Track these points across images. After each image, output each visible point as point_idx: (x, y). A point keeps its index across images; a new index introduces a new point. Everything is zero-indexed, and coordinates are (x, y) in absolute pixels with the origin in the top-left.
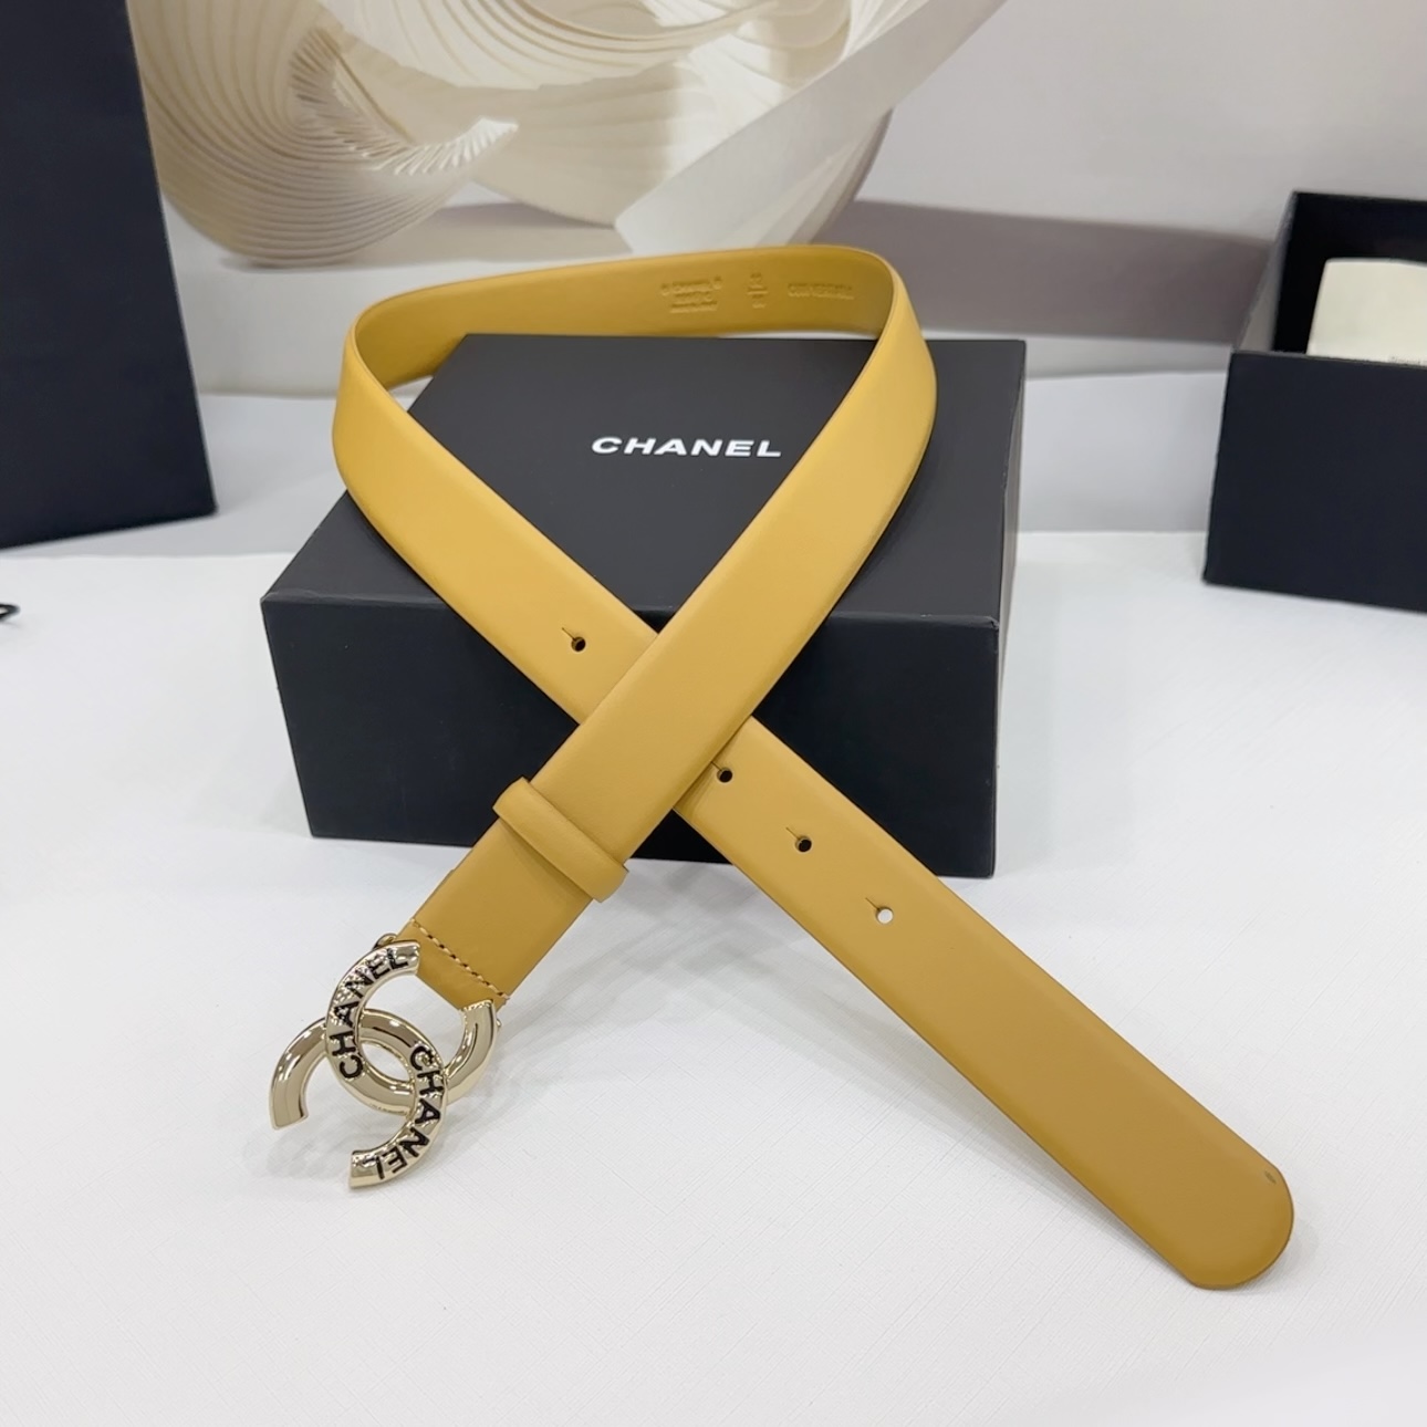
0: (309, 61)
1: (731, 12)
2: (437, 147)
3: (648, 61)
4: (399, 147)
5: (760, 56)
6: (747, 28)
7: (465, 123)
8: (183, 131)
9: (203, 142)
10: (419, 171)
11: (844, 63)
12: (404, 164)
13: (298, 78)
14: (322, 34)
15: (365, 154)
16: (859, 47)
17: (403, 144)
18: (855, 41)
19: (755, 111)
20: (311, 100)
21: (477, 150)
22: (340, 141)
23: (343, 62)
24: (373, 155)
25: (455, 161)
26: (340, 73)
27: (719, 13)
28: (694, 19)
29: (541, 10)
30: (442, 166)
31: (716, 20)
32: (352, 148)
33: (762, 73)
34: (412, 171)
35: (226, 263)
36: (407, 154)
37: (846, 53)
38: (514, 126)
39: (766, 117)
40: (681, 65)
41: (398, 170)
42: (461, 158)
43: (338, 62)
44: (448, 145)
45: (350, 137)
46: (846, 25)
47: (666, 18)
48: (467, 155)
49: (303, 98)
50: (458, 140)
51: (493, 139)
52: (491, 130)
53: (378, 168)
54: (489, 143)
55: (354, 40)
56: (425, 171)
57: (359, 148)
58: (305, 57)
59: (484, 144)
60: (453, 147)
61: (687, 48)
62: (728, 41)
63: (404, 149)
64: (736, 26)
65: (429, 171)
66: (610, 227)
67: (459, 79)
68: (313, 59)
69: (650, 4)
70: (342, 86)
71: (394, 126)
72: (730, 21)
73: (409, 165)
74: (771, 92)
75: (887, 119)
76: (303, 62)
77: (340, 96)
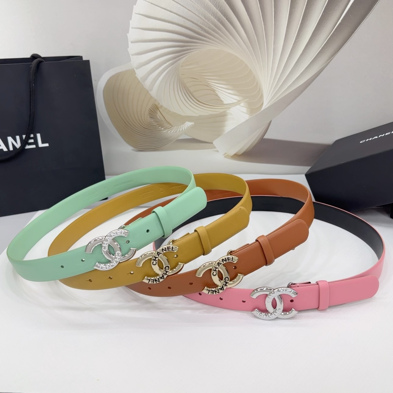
0: (152, 110)
1: (239, 101)
2: (177, 127)
3: (222, 111)
4: (170, 127)
5: (245, 110)
6: (242, 104)
7: (183, 123)
8: (126, 123)
9: (130, 126)
10: (173, 132)
11: (262, 111)
12: (170, 131)
13: (150, 114)
14: (155, 105)
15: (163, 129)
16: (265, 108)
17: (170, 126)
19: (243, 120)
21: (185, 128)
22: (158, 126)
23: (159, 111)
24: (164, 129)
25: (181, 130)
26: (158, 113)
27: (237, 101)
28: (231, 102)
29: (200, 101)
30: (178, 131)
31: (235, 103)
32: (160, 127)
33: (245, 113)
34: (172, 132)
35: (133, 150)
36: (172, 128)
37: (262, 109)
38: (193, 123)
39: (246, 121)
40: (228, 111)
41: (169, 132)
42: (182, 129)
43: (158, 111)
44: (180, 127)
45: (160, 125)
46: (263, 104)
47: (225, 102)
48: (183, 129)
49: (151, 117)
50: (182, 126)
51: (189, 126)
52: (188, 124)
53: (165, 131)
54: (188, 127)
55: (162, 106)
56: (175, 132)
57: (162, 127)
59: (187, 127)
60: (181, 127)
61: (230, 108)
62: (238, 107)
63: (171, 128)
64: (240, 104)
65: (176, 132)
66: (212, 143)
67: (183, 114)
68: (153, 110)
69: (222, 99)
70: (159, 115)
71: (169, 123)
72: (238, 103)
73: (171, 131)
74: (247, 117)
75: (270, 122)
76: (151, 111)
77: (158, 117)
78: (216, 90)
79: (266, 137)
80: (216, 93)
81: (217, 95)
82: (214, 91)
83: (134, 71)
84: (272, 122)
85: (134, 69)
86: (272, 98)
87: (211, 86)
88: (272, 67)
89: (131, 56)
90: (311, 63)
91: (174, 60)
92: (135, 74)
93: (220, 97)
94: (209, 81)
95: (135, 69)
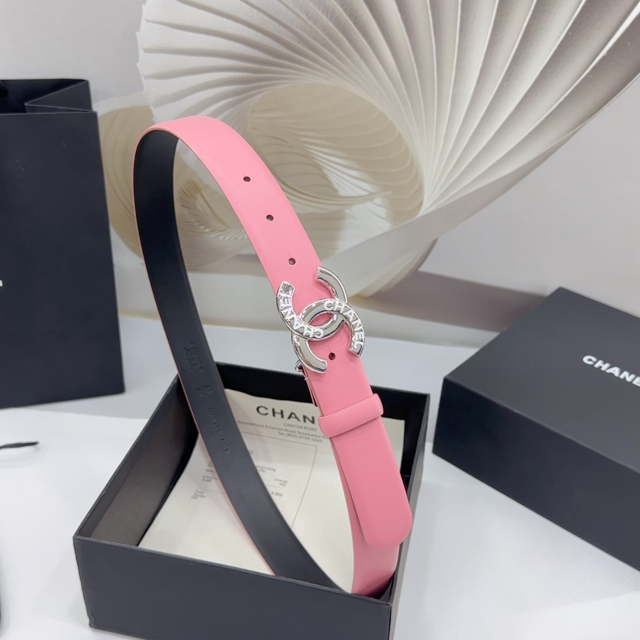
0: (188, 193)
1: (371, 194)
2: (239, 230)
3: (333, 208)
4: (222, 229)
5: (382, 212)
6: (378, 201)
10: (230, 238)
11: (418, 219)
12: (223, 236)
13: (181, 198)
14: (194, 183)
15: (207, 230)
16: (426, 213)
18: (423, 211)
19: (378, 232)
20: (186, 207)
22: (197, 224)
23: (202, 195)
24: (210, 231)
26: (199, 196)
27: (366, 193)
28: (354, 194)
29: (289, 184)
30: (240, 238)
31: (364, 196)
32: (202, 227)
33: (382, 218)
34: (227, 238)
36: (226, 232)
37: (420, 214)
39: (382, 235)
40: (347, 211)
41: (221, 238)
45: (202, 223)
46: (421, 204)
47: (342, 193)
49: (183, 206)
53: (212, 236)
55: (207, 187)
57: (205, 228)
58: (185, 191)
61: (351, 205)
62: (368, 205)
63: (224, 230)
64: (373, 199)
65: (234, 240)
69: (336, 187)
70: (200, 203)
71: (221, 221)
72: (370, 197)
73: (225, 237)
74: (385, 226)
75: (435, 241)
76: (184, 192)
77: (199, 207)
78: (324, 167)
79: (424, 268)
80: (323, 172)
81: (325, 177)
82: (319, 168)
83: (150, 110)
84: (438, 241)
85: (148, 106)
86: (442, 195)
87: (314, 158)
88: (446, 135)
89: (143, 78)
90: (531, 133)
91: (237, 98)
92: (152, 116)
93: (332, 181)
94: (311, 147)
95: (152, 107)
